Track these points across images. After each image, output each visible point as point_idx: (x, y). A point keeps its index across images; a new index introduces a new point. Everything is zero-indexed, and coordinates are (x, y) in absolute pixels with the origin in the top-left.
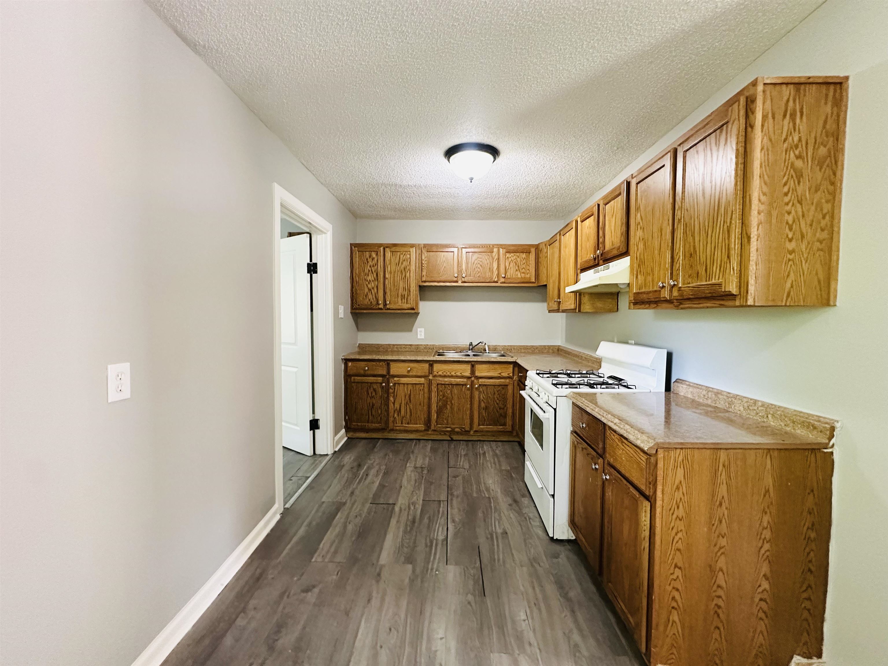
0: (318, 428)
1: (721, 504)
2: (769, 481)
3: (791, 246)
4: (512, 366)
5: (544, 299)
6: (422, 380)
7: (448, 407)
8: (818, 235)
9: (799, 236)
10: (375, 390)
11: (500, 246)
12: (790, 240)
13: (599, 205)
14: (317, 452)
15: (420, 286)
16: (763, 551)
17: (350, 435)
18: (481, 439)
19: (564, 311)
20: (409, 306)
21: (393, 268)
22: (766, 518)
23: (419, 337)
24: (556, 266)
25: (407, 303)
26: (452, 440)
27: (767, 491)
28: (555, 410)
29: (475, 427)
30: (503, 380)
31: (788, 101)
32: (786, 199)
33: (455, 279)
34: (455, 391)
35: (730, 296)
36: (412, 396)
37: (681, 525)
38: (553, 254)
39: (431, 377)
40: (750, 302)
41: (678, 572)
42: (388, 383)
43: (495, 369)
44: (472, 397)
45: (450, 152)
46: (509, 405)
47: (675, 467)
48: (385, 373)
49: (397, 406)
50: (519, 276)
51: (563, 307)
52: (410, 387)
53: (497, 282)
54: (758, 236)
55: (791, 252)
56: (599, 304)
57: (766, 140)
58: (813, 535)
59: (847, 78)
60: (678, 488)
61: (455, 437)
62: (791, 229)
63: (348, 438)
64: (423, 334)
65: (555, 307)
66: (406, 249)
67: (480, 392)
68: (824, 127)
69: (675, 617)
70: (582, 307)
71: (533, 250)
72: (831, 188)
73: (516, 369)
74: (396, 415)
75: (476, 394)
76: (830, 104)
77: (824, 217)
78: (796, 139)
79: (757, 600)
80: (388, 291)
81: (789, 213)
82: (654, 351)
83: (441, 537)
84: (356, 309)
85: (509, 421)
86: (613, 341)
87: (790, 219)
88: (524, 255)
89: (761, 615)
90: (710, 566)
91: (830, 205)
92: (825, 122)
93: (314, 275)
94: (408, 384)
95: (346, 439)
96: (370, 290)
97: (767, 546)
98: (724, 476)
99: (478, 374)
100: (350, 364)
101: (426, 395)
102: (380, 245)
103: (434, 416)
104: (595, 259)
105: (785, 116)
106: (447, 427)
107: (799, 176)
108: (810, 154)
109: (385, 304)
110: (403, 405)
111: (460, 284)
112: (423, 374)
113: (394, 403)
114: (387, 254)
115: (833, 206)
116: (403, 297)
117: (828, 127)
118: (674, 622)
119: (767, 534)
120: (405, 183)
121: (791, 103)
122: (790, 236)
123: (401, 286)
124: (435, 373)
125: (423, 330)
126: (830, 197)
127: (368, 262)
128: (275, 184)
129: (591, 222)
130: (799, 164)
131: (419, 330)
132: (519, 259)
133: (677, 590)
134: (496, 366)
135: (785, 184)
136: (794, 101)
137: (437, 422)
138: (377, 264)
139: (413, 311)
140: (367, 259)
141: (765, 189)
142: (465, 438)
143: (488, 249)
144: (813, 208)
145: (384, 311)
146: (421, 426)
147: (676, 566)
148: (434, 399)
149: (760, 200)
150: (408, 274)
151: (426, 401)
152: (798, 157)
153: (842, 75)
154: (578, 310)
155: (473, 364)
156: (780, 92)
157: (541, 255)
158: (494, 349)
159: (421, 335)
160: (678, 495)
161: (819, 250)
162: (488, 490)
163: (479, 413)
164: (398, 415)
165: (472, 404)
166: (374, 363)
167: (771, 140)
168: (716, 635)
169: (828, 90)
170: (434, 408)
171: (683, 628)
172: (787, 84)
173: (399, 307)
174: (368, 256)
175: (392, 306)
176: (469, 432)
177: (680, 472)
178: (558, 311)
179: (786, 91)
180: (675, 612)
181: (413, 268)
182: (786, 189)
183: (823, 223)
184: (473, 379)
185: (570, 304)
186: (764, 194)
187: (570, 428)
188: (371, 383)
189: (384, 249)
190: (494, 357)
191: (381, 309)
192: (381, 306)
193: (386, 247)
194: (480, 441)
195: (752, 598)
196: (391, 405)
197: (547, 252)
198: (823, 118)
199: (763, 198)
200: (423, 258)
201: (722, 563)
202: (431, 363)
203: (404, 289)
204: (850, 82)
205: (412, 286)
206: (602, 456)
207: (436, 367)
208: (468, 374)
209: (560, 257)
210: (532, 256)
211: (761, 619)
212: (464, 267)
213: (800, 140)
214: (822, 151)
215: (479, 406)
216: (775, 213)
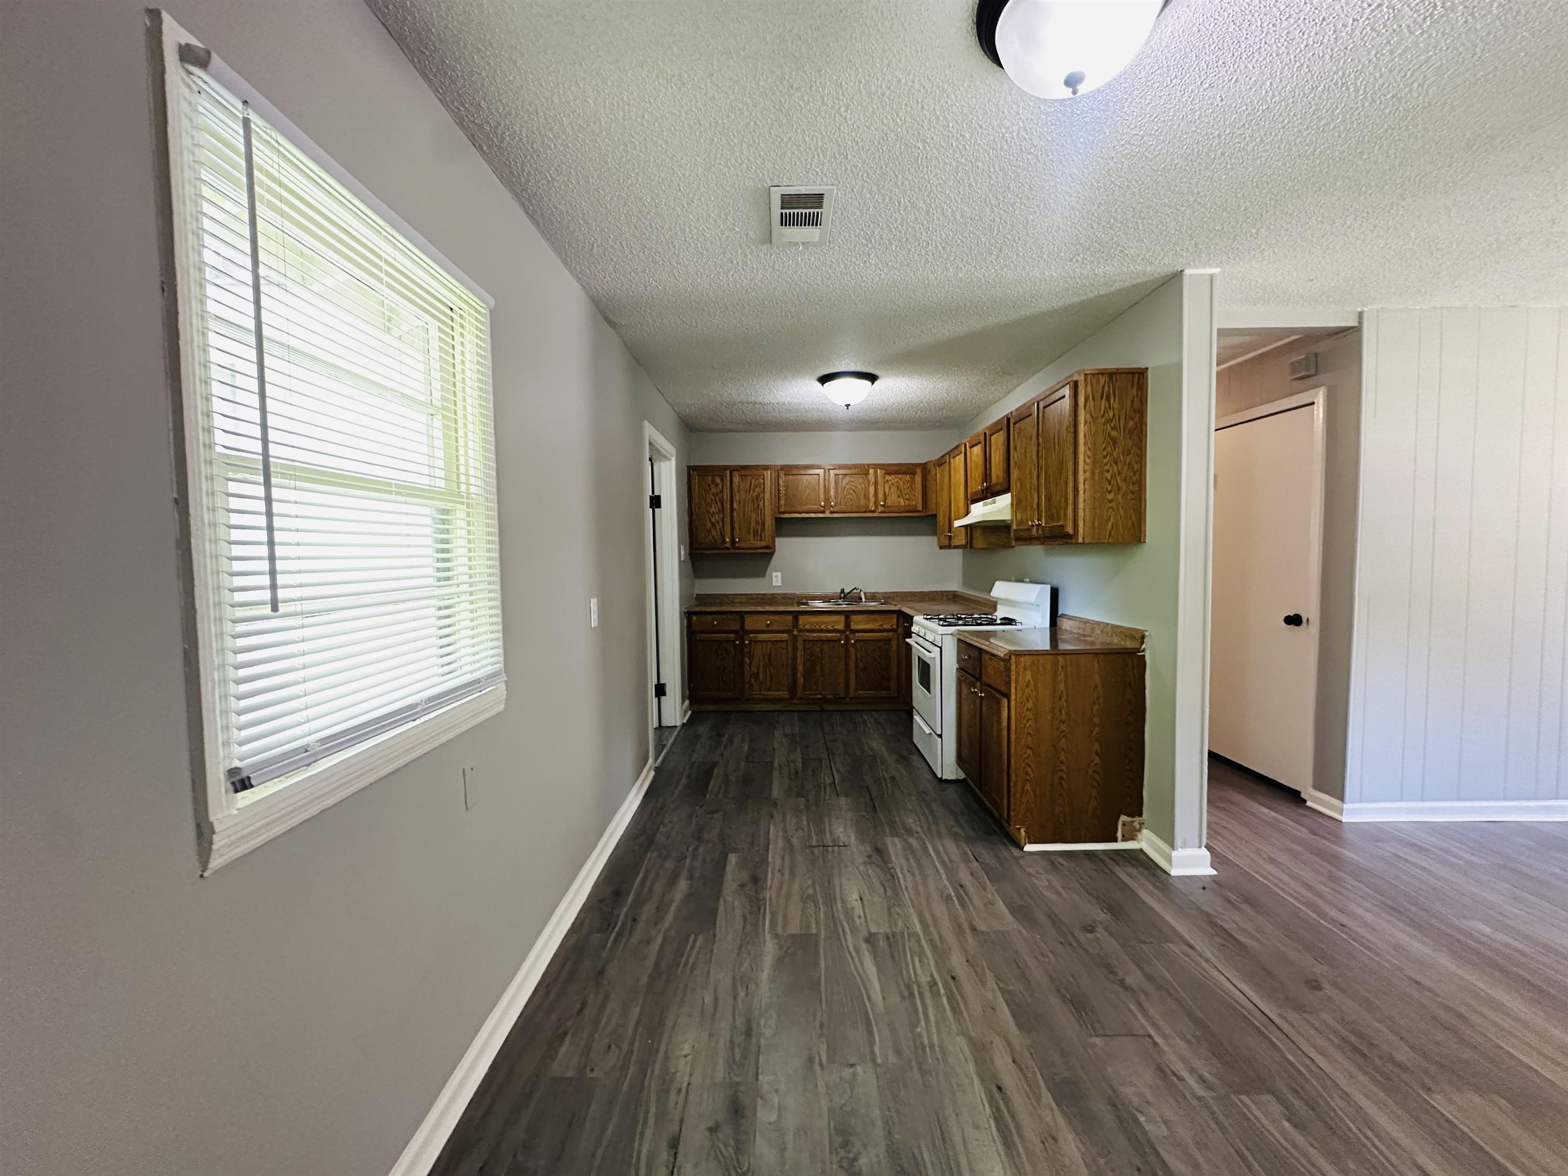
0: (664, 694)
1: (1060, 698)
2: (1097, 679)
3: (1110, 497)
4: (895, 616)
5: (934, 532)
6: (785, 636)
7: (818, 669)
8: (1131, 487)
9: (1115, 487)
10: (725, 649)
11: (876, 466)
12: (1110, 492)
13: (985, 434)
14: (664, 724)
15: (776, 518)
16: (1094, 733)
17: (695, 707)
18: (859, 708)
19: (956, 547)
20: (763, 544)
21: (743, 495)
22: (1096, 708)
23: (774, 584)
24: (946, 493)
25: (761, 540)
26: (823, 710)
27: (1096, 687)
28: (941, 648)
29: (852, 694)
30: (885, 634)
31: (1104, 386)
32: (1105, 461)
33: (822, 509)
34: (826, 648)
35: (1068, 536)
36: (773, 656)
37: (1030, 715)
38: (942, 477)
39: (795, 633)
40: (1080, 540)
41: (1029, 752)
42: (742, 641)
43: (875, 621)
44: (847, 656)
45: (824, 380)
46: (894, 663)
47: (1025, 669)
48: (738, 628)
49: (754, 669)
50: (902, 503)
51: (955, 542)
52: (770, 645)
53: (874, 512)
54: (1085, 490)
55: (1110, 501)
56: (992, 539)
57: (1088, 415)
58: (1131, 719)
59: (1147, 369)
60: (1027, 686)
61: (826, 707)
62: (1110, 484)
63: (693, 712)
64: (780, 580)
65: (946, 542)
66: (758, 472)
67: (856, 649)
68: (1132, 406)
69: (1028, 787)
70: (974, 541)
71: (919, 471)
72: (1138, 451)
73: (901, 620)
74: (753, 680)
75: (852, 650)
76: (1135, 388)
77: (1134, 474)
78: (1111, 415)
79: (1090, 772)
80: (736, 525)
81: (1108, 471)
82: (1038, 587)
83: (828, 781)
84: (697, 549)
85: (893, 684)
86: (1010, 581)
87: (1109, 476)
88: (908, 478)
89: (1095, 784)
90: (1054, 746)
91: (1139, 465)
92: (1133, 401)
93: (657, 510)
94: (766, 641)
95: (690, 712)
96: (713, 524)
97: (1097, 730)
98: (1062, 676)
99: (854, 626)
100: (694, 618)
101: (790, 655)
102: (725, 468)
103: (801, 680)
104: (983, 491)
105: (1102, 397)
106: (816, 694)
107: (1114, 442)
108: (1122, 425)
109: (733, 541)
110: (761, 669)
111: (827, 515)
112: (786, 628)
113: (750, 667)
114: (734, 479)
115: (1141, 467)
116: (755, 532)
117: (1135, 405)
118: (1028, 791)
119: (1096, 720)
120: (766, 401)
121: (1106, 387)
122: (1109, 488)
123: (753, 519)
124: (801, 627)
125: (779, 574)
126: (1138, 459)
127: (710, 489)
128: (646, 423)
129: (977, 450)
130: (1114, 433)
131: (774, 574)
132: (901, 483)
133: (1029, 766)
134: (876, 616)
135: (1104, 449)
136: (1109, 386)
137: (803, 688)
138: (722, 491)
139: (768, 551)
140: (709, 486)
141: (1089, 453)
142: (840, 708)
143: (862, 470)
144: (1126, 467)
145: (732, 551)
146: (784, 694)
147: (1028, 747)
148: (800, 661)
149: (1085, 462)
150: (761, 504)
151: (790, 662)
152: (1113, 429)
153: (1143, 367)
154: (969, 545)
155: (847, 615)
156: (1098, 379)
157: (929, 477)
158: (872, 597)
159: (777, 581)
160: (1027, 691)
161: (1132, 499)
162: (872, 750)
163: (857, 676)
164: (755, 680)
165: (847, 664)
166: (724, 616)
167: (1092, 416)
168: (1060, 802)
169: (1133, 378)
170: (800, 668)
171: (1035, 796)
172: (1103, 374)
173: (750, 546)
174: (710, 482)
175: (742, 545)
176: (844, 698)
177: (1029, 673)
178: (949, 547)
179: (1102, 379)
180: (1028, 784)
181: (767, 496)
182: (1105, 453)
183: (1134, 479)
184: (848, 633)
185: (961, 540)
186: (1089, 457)
187: (956, 666)
188: (722, 641)
189: (731, 472)
190: (873, 605)
191: (728, 548)
192: (728, 545)
193: (734, 469)
194: (857, 710)
195: (1087, 772)
196: (747, 668)
197: (936, 474)
198: (1131, 398)
199: (1088, 461)
200: (781, 483)
201: (1063, 744)
202: (796, 615)
203: (757, 522)
204: (1149, 372)
205: (767, 519)
206: (979, 679)
207: (802, 619)
208: (841, 627)
209: (950, 483)
210: (918, 478)
211: (1094, 787)
212: (832, 493)
213: (1114, 416)
214: (1131, 424)
215: (857, 667)
216: (1097, 472)
